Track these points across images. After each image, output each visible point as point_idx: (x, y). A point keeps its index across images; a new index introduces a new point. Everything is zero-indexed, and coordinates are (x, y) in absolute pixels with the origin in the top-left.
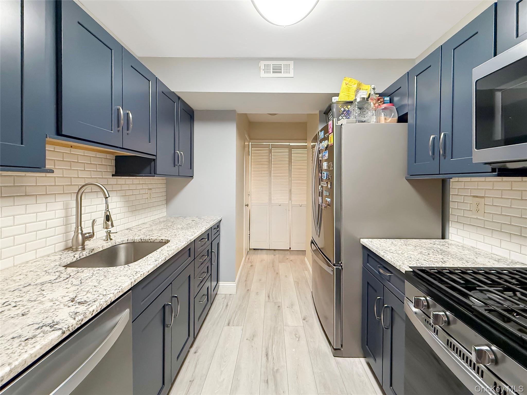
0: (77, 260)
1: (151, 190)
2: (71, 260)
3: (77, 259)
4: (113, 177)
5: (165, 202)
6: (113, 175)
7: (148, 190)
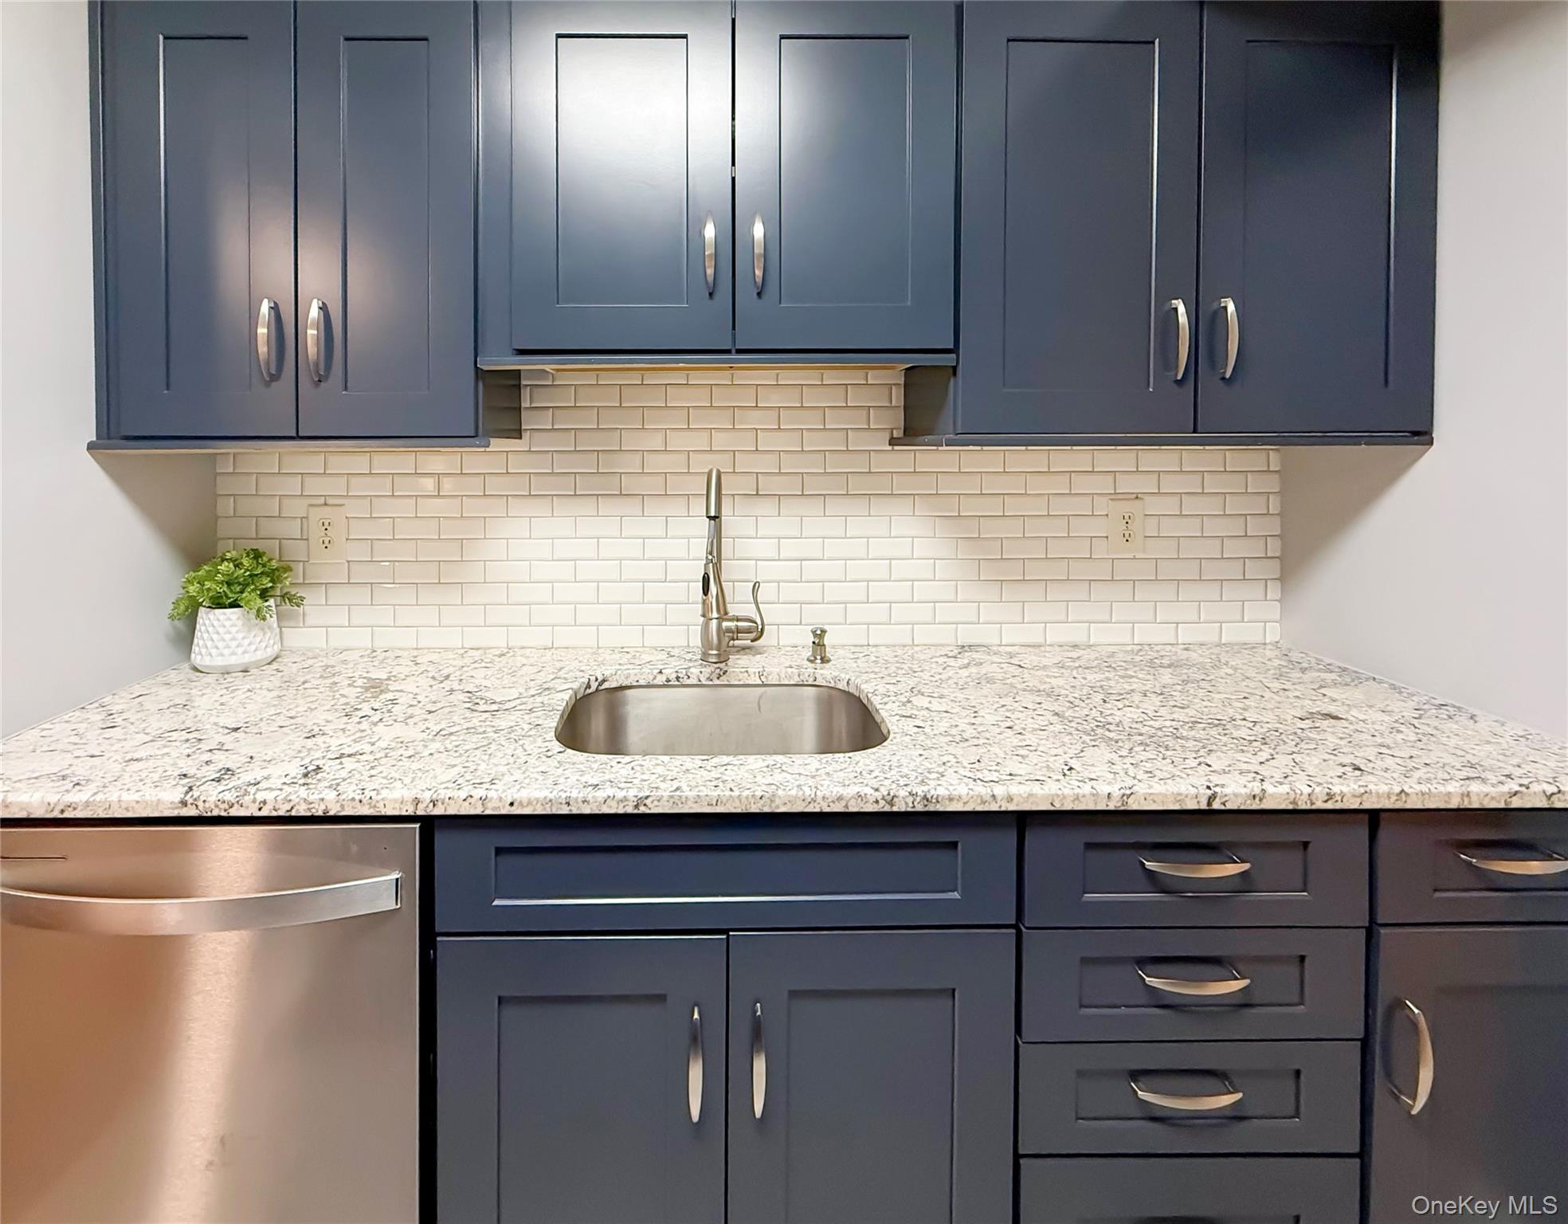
0: (670, 683)
1: (1137, 501)
2: (651, 677)
3: (670, 681)
4: (896, 448)
5: (1273, 569)
6: (893, 442)
7: (1110, 501)
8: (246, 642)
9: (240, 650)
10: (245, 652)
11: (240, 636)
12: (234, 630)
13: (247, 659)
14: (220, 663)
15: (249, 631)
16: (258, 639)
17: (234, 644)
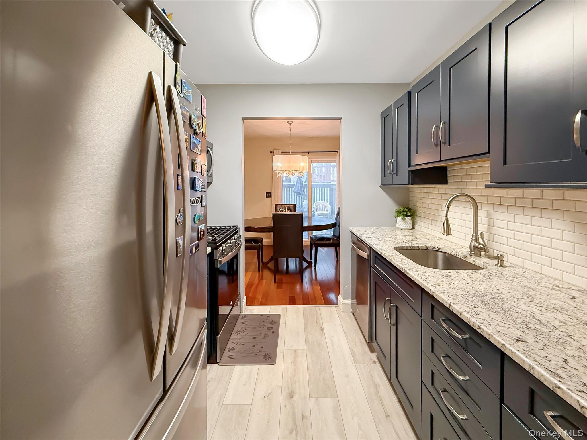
8: (402, 224)
9: (400, 225)
10: (401, 226)
11: (401, 222)
12: (400, 221)
13: (401, 227)
14: (398, 227)
15: (402, 222)
16: (404, 224)
17: (400, 224)
